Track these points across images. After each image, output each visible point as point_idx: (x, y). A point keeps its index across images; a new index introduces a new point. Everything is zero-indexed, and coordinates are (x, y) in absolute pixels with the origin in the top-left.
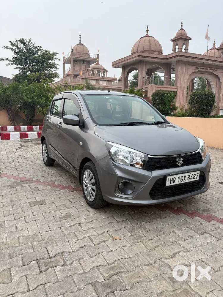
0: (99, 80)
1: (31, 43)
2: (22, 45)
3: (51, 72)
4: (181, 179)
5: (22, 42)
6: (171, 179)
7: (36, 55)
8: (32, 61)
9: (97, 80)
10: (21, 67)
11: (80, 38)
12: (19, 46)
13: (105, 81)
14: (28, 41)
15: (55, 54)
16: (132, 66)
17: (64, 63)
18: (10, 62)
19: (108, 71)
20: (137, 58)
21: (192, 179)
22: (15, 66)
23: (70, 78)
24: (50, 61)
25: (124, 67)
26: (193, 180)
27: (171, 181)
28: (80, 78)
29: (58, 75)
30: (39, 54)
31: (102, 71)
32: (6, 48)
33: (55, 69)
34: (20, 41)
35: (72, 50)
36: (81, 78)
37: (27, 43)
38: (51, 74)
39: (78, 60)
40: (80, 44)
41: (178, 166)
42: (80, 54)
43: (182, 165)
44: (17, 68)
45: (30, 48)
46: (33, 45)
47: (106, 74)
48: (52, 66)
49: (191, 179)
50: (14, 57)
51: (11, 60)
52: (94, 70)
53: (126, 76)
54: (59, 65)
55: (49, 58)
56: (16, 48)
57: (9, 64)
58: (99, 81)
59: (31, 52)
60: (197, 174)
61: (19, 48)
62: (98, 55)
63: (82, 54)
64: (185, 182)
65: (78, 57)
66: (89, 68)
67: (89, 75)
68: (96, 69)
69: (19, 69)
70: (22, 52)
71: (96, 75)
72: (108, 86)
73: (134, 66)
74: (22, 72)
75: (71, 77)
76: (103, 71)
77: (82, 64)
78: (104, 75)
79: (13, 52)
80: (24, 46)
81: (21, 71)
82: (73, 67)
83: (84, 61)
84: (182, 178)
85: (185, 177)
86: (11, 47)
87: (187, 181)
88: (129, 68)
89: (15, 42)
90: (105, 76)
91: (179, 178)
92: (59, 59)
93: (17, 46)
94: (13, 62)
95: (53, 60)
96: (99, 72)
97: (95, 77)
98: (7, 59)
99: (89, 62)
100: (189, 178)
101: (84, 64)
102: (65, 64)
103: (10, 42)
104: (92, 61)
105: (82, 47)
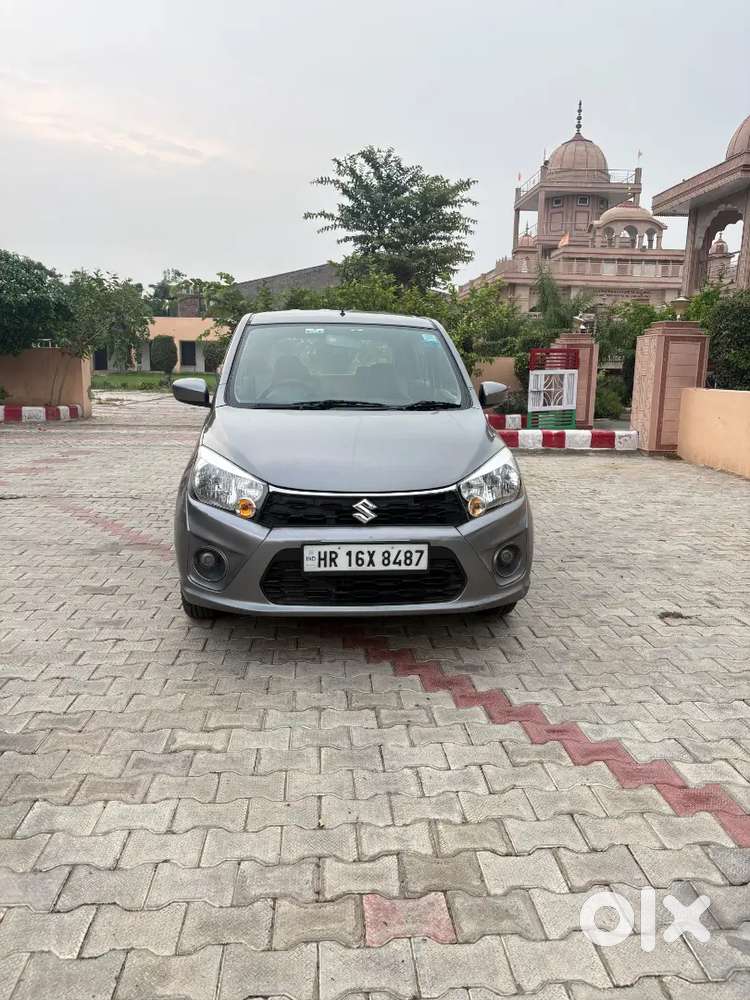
0: (627, 261)
1: (391, 159)
2: (367, 168)
3: (444, 243)
4: (358, 559)
5: (369, 157)
6: (319, 553)
7: (407, 194)
8: (393, 215)
9: (620, 260)
10: (359, 233)
11: (579, 118)
12: (358, 172)
13: (653, 262)
14: (384, 155)
15: (465, 185)
16: (723, 206)
17: (517, 211)
18: (330, 223)
19: (666, 228)
20: (739, 174)
21: (400, 563)
22: (343, 233)
23: (527, 259)
24: (448, 210)
25: (695, 213)
26: (403, 567)
27: (320, 559)
28: (561, 256)
29: (469, 252)
30: (415, 189)
31: (642, 228)
32: (322, 182)
33: (462, 234)
34: (363, 154)
35: (546, 163)
36: (563, 258)
37: (381, 161)
38: (446, 249)
39: (563, 197)
40: (578, 138)
41: (357, 523)
42: (573, 173)
43: (372, 524)
44: (347, 239)
45: (388, 176)
46: (399, 164)
47: (659, 238)
48: (452, 224)
49: (395, 563)
50: (342, 208)
51: (332, 216)
52: (612, 226)
53: (699, 243)
54: (474, 222)
55: (444, 200)
56: (349, 179)
57: (327, 228)
58: (629, 265)
59: (391, 187)
60: (417, 552)
61: (357, 178)
62: (638, 172)
63: (580, 173)
64: (371, 568)
65: (567, 185)
66: (596, 222)
67: (594, 247)
68: (619, 224)
69: (352, 242)
70: (367, 188)
71: (617, 245)
72: (663, 280)
73: (729, 206)
74: (362, 249)
75: (529, 255)
76: (648, 227)
77: (576, 208)
78: (650, 241)
79: (341, 191)
80: (373, 170)
81: (359, 246)
82: (544, 222)
83: (583, 198)
84: (360, 556)
85: (371, 555)
86: (334, 176)
87: (379, 567)
88: (715, 213)
89: (348, 162)
90: (654, 246)
91: (349, 554)
92: (473, 200)
93: (353, 172)
94: (337, 223)
95: (454, 203)
96: (632, 231)
97: (616, 252)
98: (323, 214)
99: (602, 200)
100: (388, 558)
101: (582, 209)
102: (521, 212)
103: (335, 160)
104: (614, 194)
105: (581, 148)
